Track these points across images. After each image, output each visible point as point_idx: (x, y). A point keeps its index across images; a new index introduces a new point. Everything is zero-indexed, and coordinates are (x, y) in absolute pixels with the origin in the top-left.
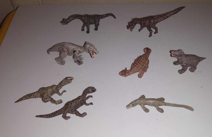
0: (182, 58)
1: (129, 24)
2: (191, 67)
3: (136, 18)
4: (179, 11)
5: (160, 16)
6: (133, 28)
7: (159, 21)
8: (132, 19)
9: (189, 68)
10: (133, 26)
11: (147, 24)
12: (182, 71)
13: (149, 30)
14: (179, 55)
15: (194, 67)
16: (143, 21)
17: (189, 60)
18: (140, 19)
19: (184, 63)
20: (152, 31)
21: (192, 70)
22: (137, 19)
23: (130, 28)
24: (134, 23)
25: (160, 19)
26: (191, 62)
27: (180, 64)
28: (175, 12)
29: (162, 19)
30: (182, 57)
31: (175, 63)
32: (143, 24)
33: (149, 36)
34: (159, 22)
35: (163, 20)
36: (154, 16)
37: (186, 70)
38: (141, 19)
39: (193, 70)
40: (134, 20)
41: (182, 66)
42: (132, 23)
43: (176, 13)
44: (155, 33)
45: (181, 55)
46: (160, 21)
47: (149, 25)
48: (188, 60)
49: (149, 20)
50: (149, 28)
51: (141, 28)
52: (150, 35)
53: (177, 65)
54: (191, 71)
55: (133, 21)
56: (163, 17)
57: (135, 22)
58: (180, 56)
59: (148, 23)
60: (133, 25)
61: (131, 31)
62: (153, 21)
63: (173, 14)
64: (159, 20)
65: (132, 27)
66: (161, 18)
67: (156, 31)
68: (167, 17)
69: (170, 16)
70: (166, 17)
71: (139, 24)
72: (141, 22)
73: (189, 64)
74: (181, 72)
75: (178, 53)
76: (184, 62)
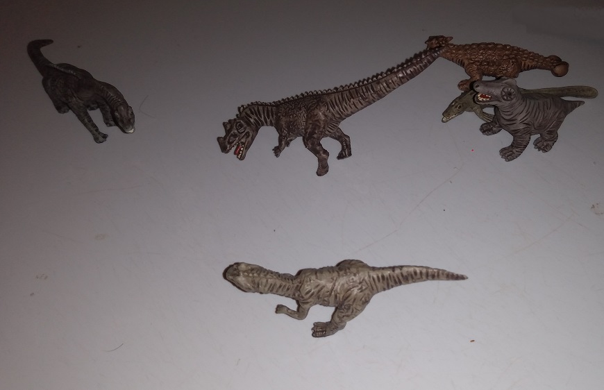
0: (512, 106)
1: (228, 132)
2: (539, 135)
3: (257, 104)
4: (426, 66)
5: (350, 93)
6: (247, 148)
7: (349, 113)
8: (239, 109)
9: (534, 138)
10: (248, 137)
11: (302, 127)
12: (514, 151)
13: (316, 152)
14: (504, 94)
15: (550, 133)
16: (287, 115)
17: (534, 111)
18: (273, 106)
19: (518, 122)
20: (326, 152)
21: (545, 145)
22: (261, 108)
23: (234, 149)
24: (249, 123)
25: (353, 106)
26: (540, 119)
27: (506, 127)
28: (408, 72)
29: (359, 106)
30: (514, 100)
31: (487, 129)
32: (288, 127)
33: (319, 174)
34: (348, 116)
35: (362, 108)
36: (328, 93)
37: (525, 146)
38: (277, 105)
39: (547, 145)
40: (249, 112)
41: (514, 133)
42: (241, 126)
43: (412, 76)
44: (341, 156)
45: (510, 94)
46: (353, 113)
47: (309, 131)
48: (530, 110)
49: (308, 110)
50: (313, 144)
51: (280, 141)
52: (323, 169)
53: (495, 133)
54: (539, 149)
55: (242, 119)
56: (361, 96)
57: (252, 120)
58: (505, 97)
59: (306, 122)
60: (247, 135)
61: (242, 158)
62: (326, 116)
63: (402, 81)
64: (348, 107)
65: (243, 143)
66: (356, 101)
67: (343, 149)
68: (380, 97)
69: (390, 88)
70: (375, 96)
71: (271, 125)
72: (278, 120)
73: (536, 124)
74: (509, 153)
75: (498, 87)
76: (519, 119)
